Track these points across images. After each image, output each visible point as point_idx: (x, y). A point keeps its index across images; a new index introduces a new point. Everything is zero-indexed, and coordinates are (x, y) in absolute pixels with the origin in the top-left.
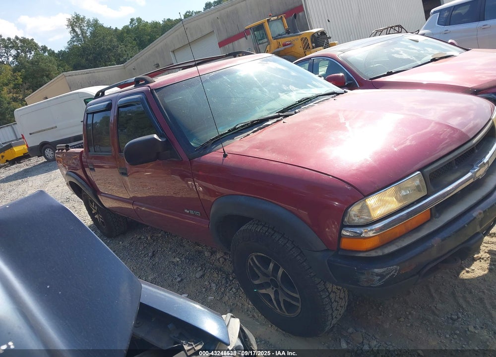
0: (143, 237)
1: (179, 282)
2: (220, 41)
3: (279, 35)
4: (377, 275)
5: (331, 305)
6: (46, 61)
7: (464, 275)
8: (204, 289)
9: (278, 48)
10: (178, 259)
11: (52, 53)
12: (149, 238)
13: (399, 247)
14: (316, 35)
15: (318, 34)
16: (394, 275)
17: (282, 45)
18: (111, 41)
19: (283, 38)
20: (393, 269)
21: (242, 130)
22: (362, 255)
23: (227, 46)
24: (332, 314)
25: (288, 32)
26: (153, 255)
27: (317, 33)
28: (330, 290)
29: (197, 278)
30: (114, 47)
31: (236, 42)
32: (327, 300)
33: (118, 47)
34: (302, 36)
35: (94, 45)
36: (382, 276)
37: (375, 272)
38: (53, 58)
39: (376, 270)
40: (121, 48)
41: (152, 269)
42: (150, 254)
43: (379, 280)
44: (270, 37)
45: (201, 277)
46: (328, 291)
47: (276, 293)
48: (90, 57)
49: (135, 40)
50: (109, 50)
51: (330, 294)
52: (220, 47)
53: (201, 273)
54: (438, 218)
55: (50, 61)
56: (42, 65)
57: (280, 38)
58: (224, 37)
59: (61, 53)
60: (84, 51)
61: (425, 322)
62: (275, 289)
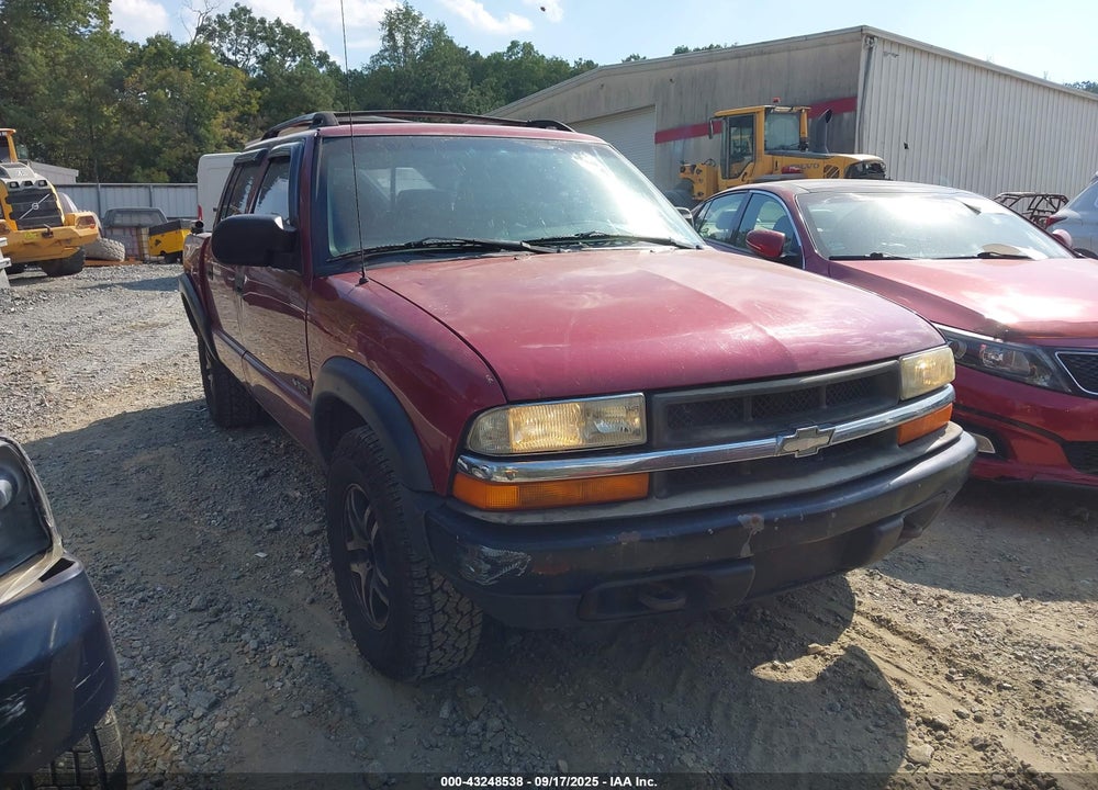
0: (273, 442)
1: (270, 531)
2: (660, 129)
3: (783, 147)
4: (487, 560)
5: (430, 616)
6: (318, 82)
7: (764, 671)
8: (299, 555)
9: (771, 173)
10: (298, 494)
11: (334, 71)
12: (282, 446)
13: (547, 521)
14: (860, 168)
15: (864, 166)
16: (517, 571)
17: (779, 170)
18: (455, 76)
19: (791, 155)
20: (518, 558)
21: (436, 252)
22: (476, 514)
23: (672, 143)
24: (430, 636)
25: (802, 146)
26: (267, 475)
27: (864, 163)
28: (436, 584)
29: (302, 533)
30: (457, 89)
31: (692, 141)
32: (424, 601)
33: (465, 91)
34: (827, 162)
35: (420, 75)
36: (495, 565)
37: (482, 553)
38: (331, 82)
39: (486, 549)
40: (471, 95)
41: (244, 497)
42: (261, 472)
43: (490, 573)
44: (760, 146)
45: (310, 535)
46: (431, 584)
47: (370, 574)
48: (404, 98)
49: (506, 86)
50: (446, 92)
51: (433, 592)
52: (656, 143)
53: (315, 527)
54: (661, 498)
55: (325, 86)
56: (306, 89)
57: (782, 154)
58: (672, 122)
59: (353, 75)
60: (395, 82)
61: (617, 722)
62: (371, 567)
